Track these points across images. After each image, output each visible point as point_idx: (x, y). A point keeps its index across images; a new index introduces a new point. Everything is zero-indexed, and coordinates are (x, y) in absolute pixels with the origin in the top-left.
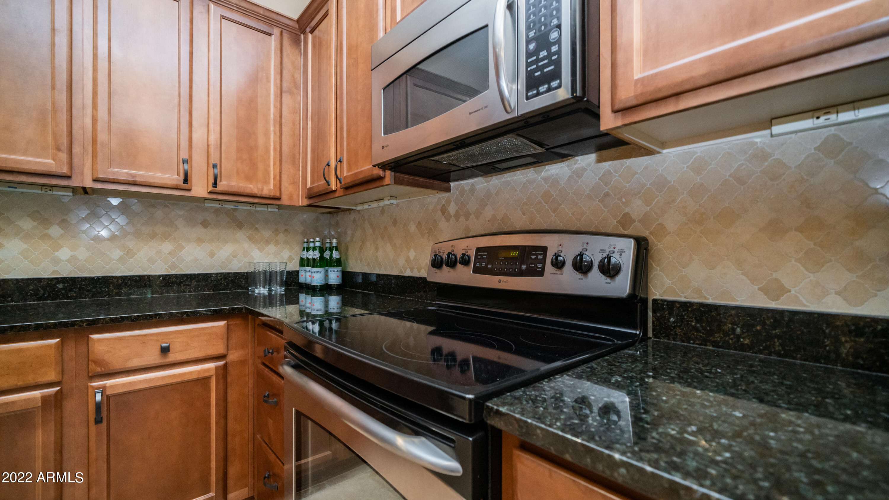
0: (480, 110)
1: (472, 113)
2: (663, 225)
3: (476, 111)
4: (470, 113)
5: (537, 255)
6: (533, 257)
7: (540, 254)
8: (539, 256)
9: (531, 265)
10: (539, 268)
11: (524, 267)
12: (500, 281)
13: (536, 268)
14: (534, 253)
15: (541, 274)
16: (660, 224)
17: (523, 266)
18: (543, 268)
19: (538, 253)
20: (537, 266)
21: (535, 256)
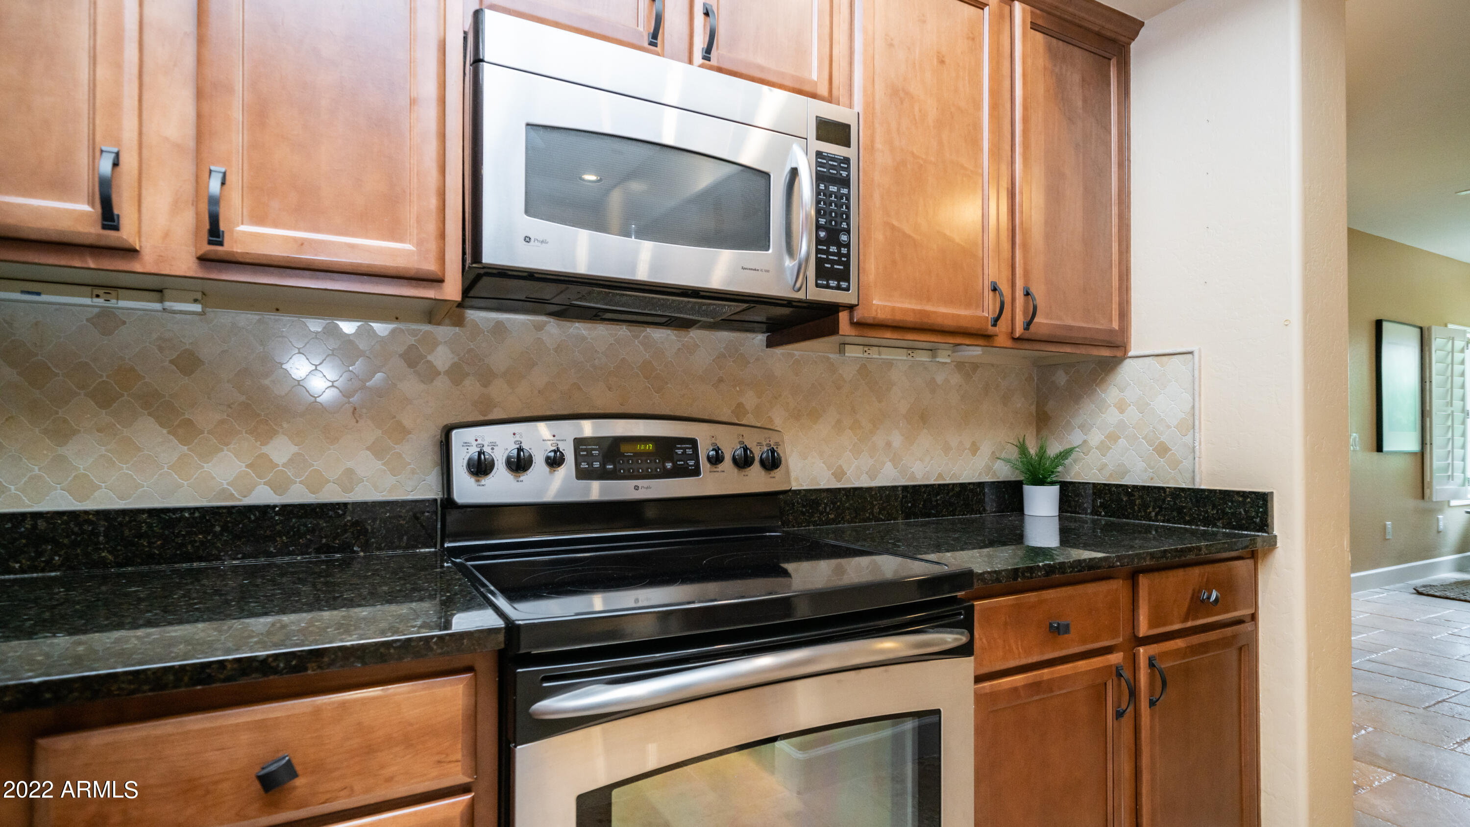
0: (758, 270)
1: (746, 269)
2: (771, 418)
3: (751, 269)
4: (743, 268)
5: (684, 449)
6: (680, 452)
7: (689, 448)
8: (687, 450)
9: (678, 463)
10: (691, 466)
11: (669, 465)
12: (636, 488)
13: (686, 466)
14: (680, 446)
15: (696, 472)
16: (769, 417)
17: (667, 464)
18: (697, 465)
19: (684, 446)
20: (688, 464)
21: (682, 451)
